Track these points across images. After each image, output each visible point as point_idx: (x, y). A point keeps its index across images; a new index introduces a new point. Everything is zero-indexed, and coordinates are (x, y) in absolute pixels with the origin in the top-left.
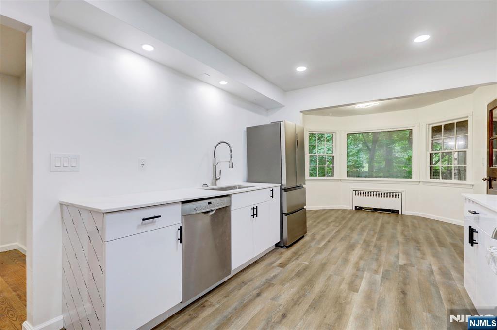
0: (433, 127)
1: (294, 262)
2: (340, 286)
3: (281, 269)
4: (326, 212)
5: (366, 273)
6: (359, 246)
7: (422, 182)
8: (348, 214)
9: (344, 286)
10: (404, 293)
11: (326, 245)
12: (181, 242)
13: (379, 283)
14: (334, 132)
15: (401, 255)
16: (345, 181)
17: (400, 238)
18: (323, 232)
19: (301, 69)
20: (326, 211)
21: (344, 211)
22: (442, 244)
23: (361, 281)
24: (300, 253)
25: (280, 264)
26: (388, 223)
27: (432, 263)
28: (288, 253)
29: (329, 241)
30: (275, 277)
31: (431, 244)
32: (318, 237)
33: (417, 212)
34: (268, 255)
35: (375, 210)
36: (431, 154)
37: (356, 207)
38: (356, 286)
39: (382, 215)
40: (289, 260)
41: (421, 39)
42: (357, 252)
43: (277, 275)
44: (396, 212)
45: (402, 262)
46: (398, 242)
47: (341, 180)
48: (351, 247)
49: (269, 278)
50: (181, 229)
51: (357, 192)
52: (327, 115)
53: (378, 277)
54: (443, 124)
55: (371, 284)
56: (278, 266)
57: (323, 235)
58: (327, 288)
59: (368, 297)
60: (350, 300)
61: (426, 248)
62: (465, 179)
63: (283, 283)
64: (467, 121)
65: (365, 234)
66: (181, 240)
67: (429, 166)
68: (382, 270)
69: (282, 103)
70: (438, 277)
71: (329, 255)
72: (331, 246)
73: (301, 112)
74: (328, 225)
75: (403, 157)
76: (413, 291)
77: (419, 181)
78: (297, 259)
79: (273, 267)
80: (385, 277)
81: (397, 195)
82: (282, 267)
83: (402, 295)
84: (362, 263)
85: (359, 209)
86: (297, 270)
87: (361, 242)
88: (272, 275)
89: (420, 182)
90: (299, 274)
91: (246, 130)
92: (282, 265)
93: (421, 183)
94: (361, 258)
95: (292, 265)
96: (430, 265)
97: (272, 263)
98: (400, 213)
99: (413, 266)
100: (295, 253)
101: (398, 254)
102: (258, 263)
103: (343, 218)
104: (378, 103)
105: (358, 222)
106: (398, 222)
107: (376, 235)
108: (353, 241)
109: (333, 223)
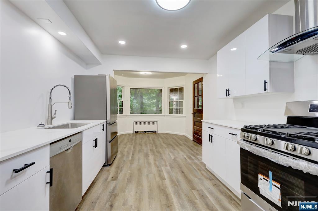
0: (170, 89)
1: (121, 174)
2: (156, 180)
3: (115, 181)
5: (162, 167)
6: (150, 153)
8: (133, 136)
9: (158, 179)
10: (183, 172)
11: (132, 157)
12: (51, 185)
13: (171, 171)
14: (123, 86)
15: (170, 154)
16: (129, 116)
17: (165, 146)
18: (126, 150)
19: (122, 42)
21: (129, 135)
22: (181, 145)
23: (163, 173)
24: (121, 167)
25: (112, 178)
26: (155, 138)
27: (183, 154)
28: (113, 169)
29: (133, 155)
30: (114, 188)
31: (177, 146)
32: (125, 153)
34: (100, 174)
35: (145, 132)
36: (169, 102)
37: (135, 132)
38: (163, 176)
39: (149, 134)
40: (117, 174)
41: (184, 46)
42: (151, 157)
43: (115, 186)
44: (155, 132)
45: (173, 157)
46: (165, 147)
47: (127, 116)
48: (147, 156)
49: (111, 191)
50: (51, 172)
51: (136, 123)
52: (121, 75)
53: (169, 168)
54: (174, 88)
55: (168, 173)
56: (112, 180)
57: (128, 152)
58: (150, 183)
59: (172, 181)
60: (165, 185)
61: (176, 148)
62: (183, 114)
63: (123, 191)
64: (183, 88)
65: (148, 146)
66: (51, 183)
67: (169, 108)
68: (168, 164)
69: (100, 62)
70: (189, 160)
71: (138, 162)
72: (136, 157)
73: (114, 70)
74: (126, 144)
75: (148, 103)
76: (185, 170)
78: (121, 171)
79: (109, 182)
80: (172, 167)
81: (155, 123)
82: (115, 180)
83: (183, 173)
84: (157, 163)
85: (137, 132)
86: (126, 178)
87: (149, 151)
88: (112, 188)
89: (165, 116)
90: (129, 181)
91: (73, 77)
92: (114, 178)
94: (155, 160)
95: (121, 177)
96: (183, 155)
97: (106, 179)
98: (157, 132)
99: (178, 158)
100: (118, 167)
101: (169, 153)
102: (95, 183)
103: (132, 139)
104: (151, 73)
105: (141, 140)
106: (159, 137)
107: (154, 146)
108: (145, 151)
109: (128, 143)
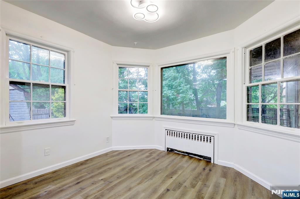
4: (136, 153)
7: (238, 125)
8: (164, 156)
16: (159, 119)
20: (135, 151)
21: (152, 152)
33: (232, 163)
35: (188, 153)
36: (248, 89)
37: (168, 149)
44: (208, 160)
51: (170, 133)
67: (245, 103)
77: (233, 122)
81: (208, 139)
85: (170, 151)
89: (235, 124)
93: (236, 126)
98: (212, 162)
